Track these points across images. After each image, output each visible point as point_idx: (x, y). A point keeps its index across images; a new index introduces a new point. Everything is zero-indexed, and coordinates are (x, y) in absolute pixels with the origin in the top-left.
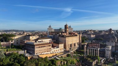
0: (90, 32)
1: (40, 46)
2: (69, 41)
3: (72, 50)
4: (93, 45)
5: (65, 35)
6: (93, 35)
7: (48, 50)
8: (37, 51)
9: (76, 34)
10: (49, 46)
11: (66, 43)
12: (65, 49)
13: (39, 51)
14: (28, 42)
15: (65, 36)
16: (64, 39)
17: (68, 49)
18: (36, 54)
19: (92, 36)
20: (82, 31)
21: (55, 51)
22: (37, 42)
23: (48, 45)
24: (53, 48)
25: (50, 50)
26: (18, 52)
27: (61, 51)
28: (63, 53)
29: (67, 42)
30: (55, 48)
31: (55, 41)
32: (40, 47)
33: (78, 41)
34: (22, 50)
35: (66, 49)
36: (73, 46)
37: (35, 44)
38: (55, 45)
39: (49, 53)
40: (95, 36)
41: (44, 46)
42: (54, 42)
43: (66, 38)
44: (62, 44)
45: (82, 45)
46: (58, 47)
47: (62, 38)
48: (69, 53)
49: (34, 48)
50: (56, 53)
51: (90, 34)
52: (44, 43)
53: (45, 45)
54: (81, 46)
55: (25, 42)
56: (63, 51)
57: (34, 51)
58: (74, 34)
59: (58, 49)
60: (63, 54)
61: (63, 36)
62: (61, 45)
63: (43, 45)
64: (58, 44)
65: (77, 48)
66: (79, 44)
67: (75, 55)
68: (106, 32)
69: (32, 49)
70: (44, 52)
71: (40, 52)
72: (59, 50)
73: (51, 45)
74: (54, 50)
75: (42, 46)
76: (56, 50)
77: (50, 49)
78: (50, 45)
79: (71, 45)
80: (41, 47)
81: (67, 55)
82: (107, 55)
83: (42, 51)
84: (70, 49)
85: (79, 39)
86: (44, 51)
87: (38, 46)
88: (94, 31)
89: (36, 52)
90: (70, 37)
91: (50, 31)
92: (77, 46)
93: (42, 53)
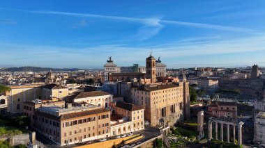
0: (205, 72)
1: (78, 119)
2: (158, 100)
3: (165, 124)
4: (219, 109)
5: (148, 83)
6: (214, 80)
7: (101, 129)
8: (68, 134)
9: (176, 80)
10: (104, 117)
11: (152, 106)
12: (147, 123)
13: (73, 133)
14: (43, 105)
15: (148, 85)
16: (144, 95)
17: (155, 122)
18: (66, 142)
19: (212, 83)
20: (185, 70)
21: (119, 130)
22: (70, 106)
23: (101, 115)
24: (115, 122)
25: (106, 128)
26: (8, 140)
27: (136, 130)
28: (141, 137)
29: (152, 102)
30: (121, 121)
31: (121, 99)
32: (75, 123)
33: (181, 100)
34: (24, 132)
35: (150, 122)
36: (168, 113)
37: (62, 113)
38: (120, 111)
39: (104, 136)
40: (217, 82)
41: (89, 120)
42: (119, 105)
43: (151, 92)
44: (140, 111)
45: (191, 108)
46: (129, 120)
47: (140, 92)
48: (159, 137)
49: (59, 125)
50: (122, 136)
51: (206, 79)
52: (89, 109)
53: (92, 116)
54: (188, 112)
55: (37, 107)
56: (142, 128)
57: (58, 135)
58: (170, 80)
59: (127, 124)
60: (142, 141)
61: (142, 88)
62: (136, 111)
63: (87, 117)
64: (130, 109)
65: (178, 118)
66: (184, 106)
67: (175, 138)
68: (242, 72)
69: (54, 128)
70: (89, 136)
71: (76, 136)
72: (132, 126)
73: (109, 113)
74: (117, 127)
75: (82, 118)
76: (122, 126)
77: (107, 124)
78: (105, 114)
79: (163, 111)
80: (80, 122)
81: (154, 142)
82: (259, 138)
83: (82, 134)
84: (162, 120)
85: (182, 94)
86: (87, 133)
87: (69, 121)
88: (214, 70)
89: (63, 139)
90: (161, 91)
91: (111, 71)
92: (178, 111)
93: (84, 140)
